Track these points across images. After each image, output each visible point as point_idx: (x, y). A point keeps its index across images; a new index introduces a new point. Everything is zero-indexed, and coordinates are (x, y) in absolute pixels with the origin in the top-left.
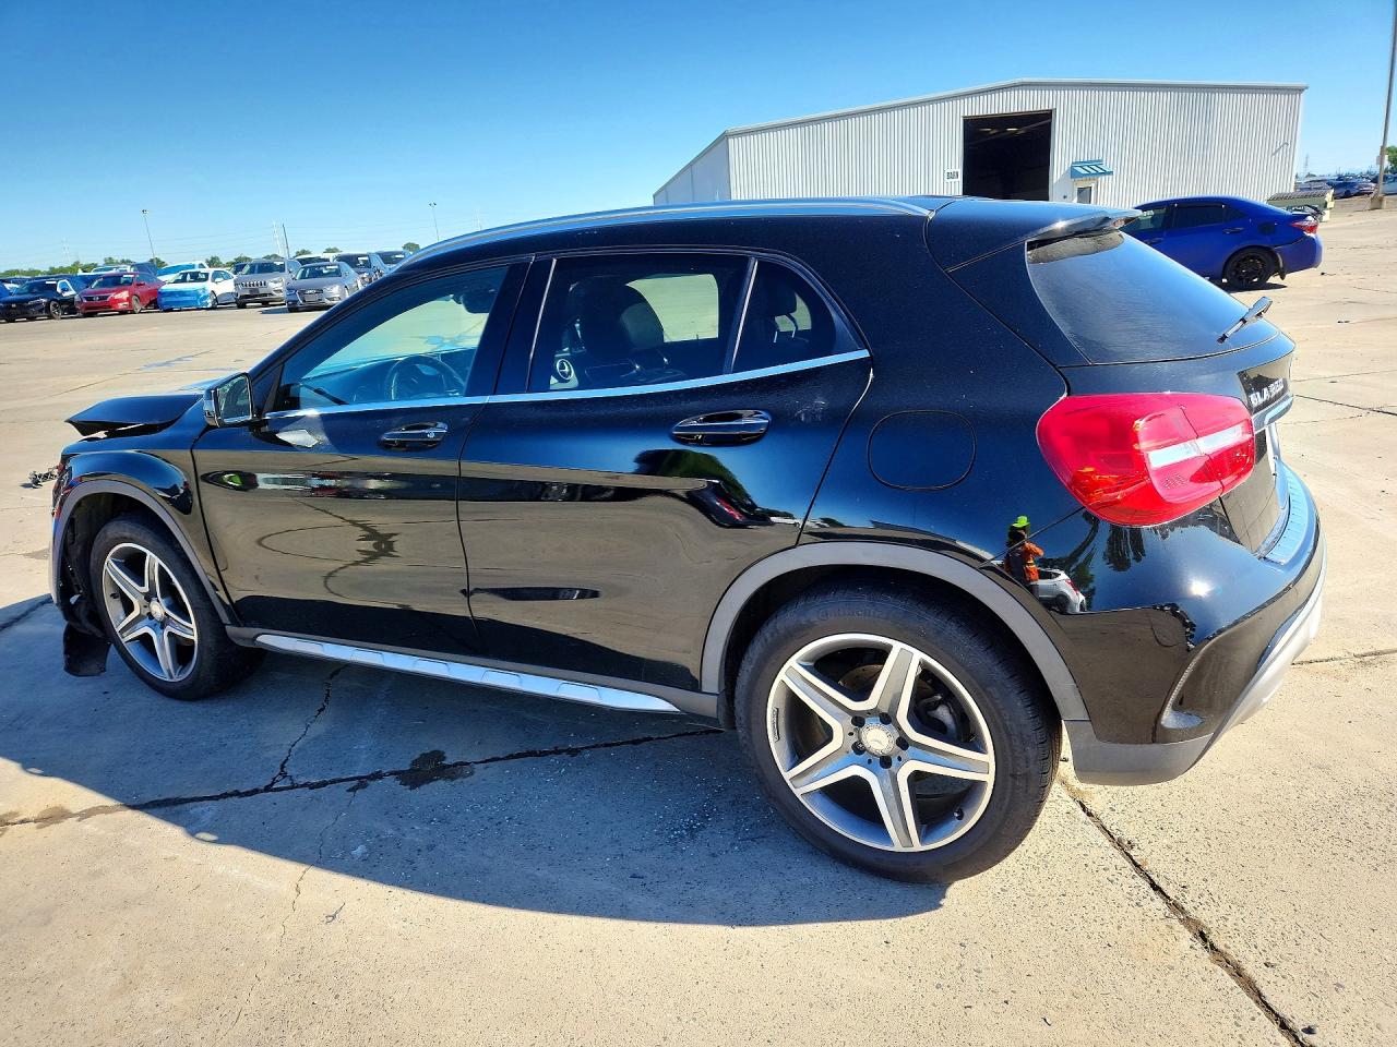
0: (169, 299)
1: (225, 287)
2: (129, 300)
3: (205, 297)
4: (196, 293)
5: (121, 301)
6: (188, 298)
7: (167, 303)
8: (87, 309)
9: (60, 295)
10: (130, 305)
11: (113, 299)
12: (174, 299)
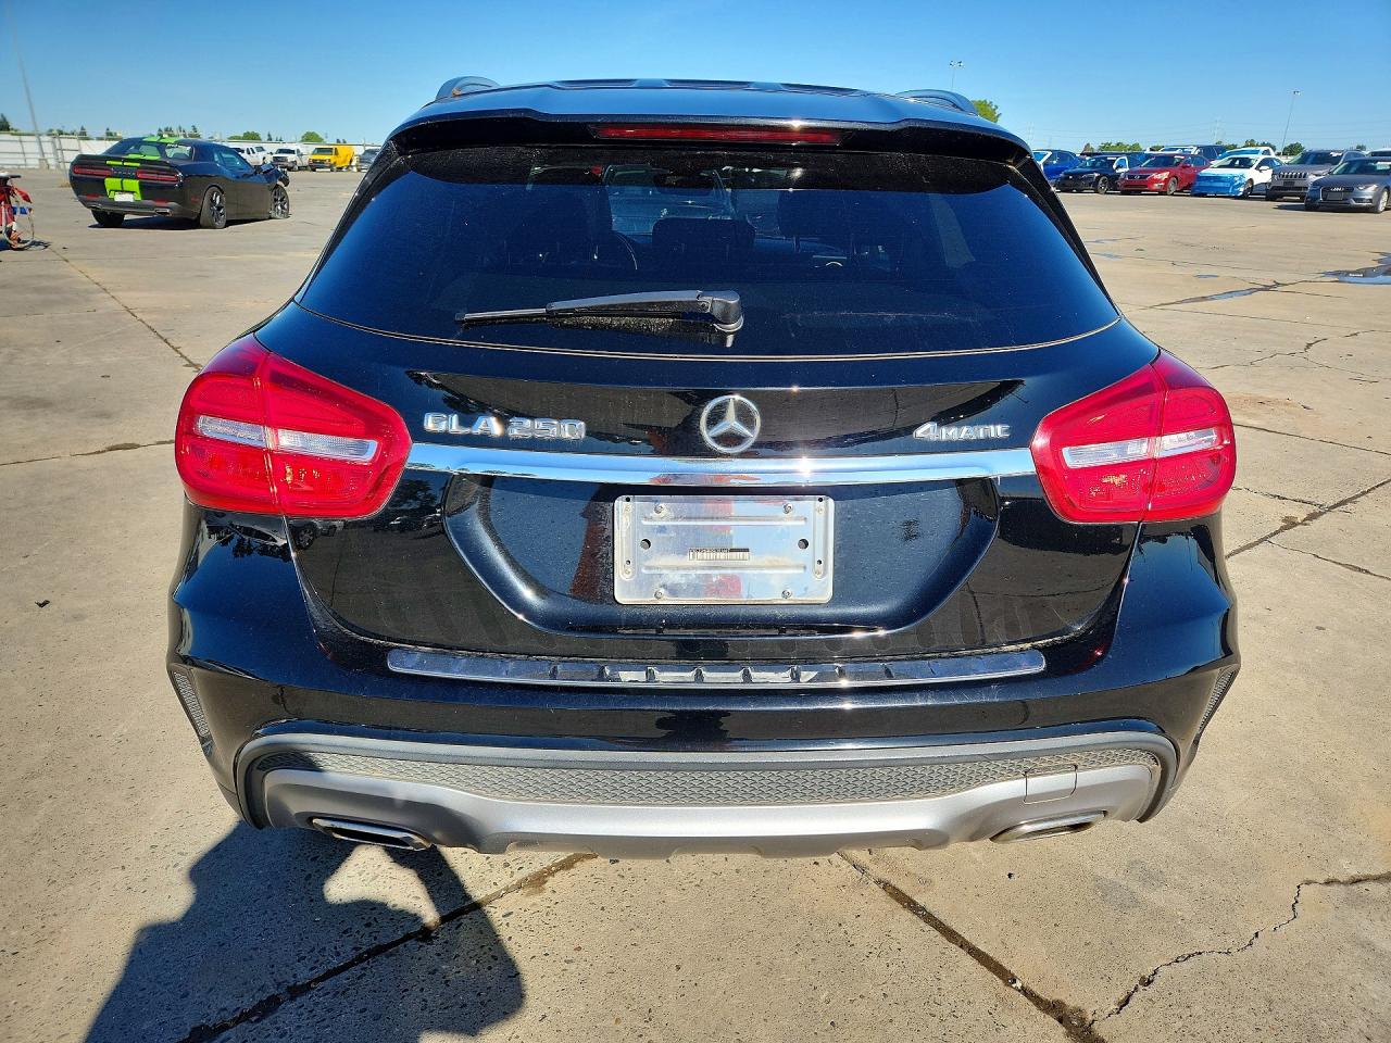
0: (1203, 184)
1: (1263, 177)
2: (1166, 181)
3: (1240, 185)
4: (1231, 180)
5: (1158, 181)
6: (1221, 184)
7: (1199, 188)
8: (1126, 186)
9: (1114, 171)
10: (1165, 187)
11: (1152, 179)
12: (1208, 184)
